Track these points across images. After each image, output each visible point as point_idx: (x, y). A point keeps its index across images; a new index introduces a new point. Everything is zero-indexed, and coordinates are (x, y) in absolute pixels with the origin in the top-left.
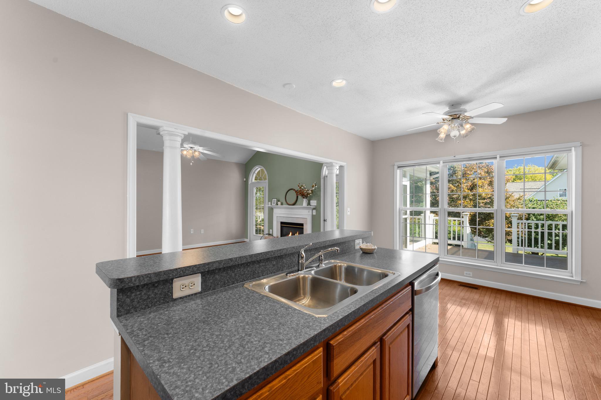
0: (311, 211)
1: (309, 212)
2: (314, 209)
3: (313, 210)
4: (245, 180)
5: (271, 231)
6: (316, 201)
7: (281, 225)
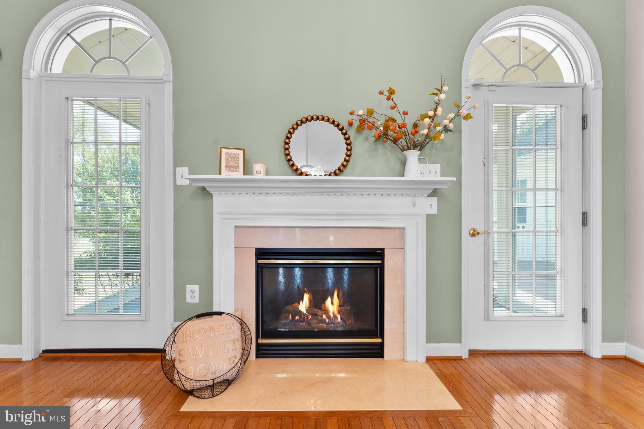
0: (422, 201)
1: (414, 205)
5: (192, 292)
6: (439, 166)
7: (256, 261)
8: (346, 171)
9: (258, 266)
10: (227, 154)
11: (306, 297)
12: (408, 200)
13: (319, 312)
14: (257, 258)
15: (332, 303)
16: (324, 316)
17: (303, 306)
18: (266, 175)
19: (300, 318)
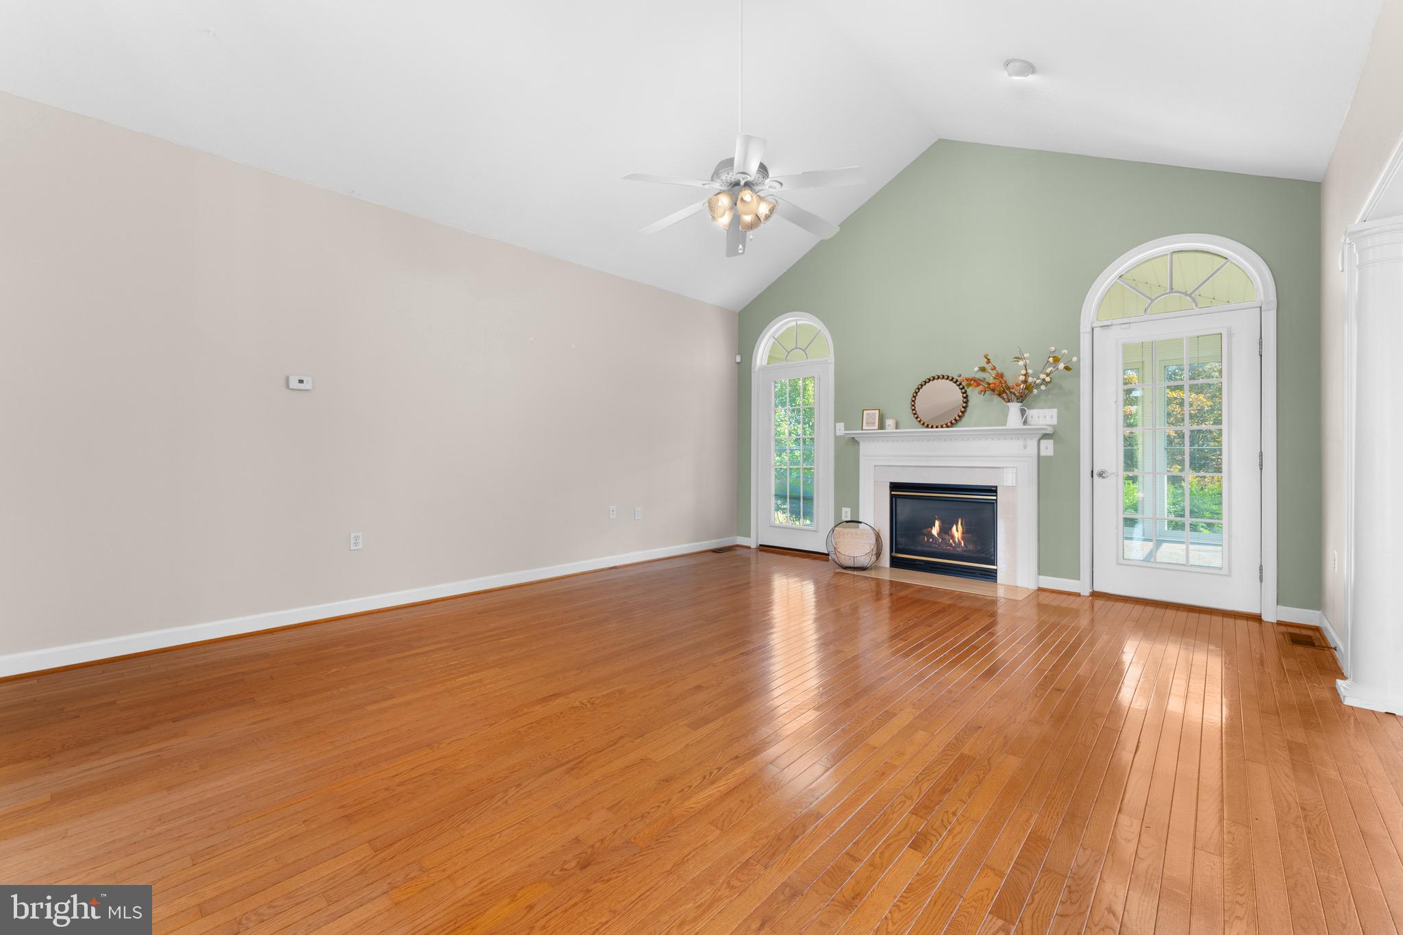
0: (1033, 444)
1: (1025, 447)
2: (1046, 436)
3: (1042, 442)
4: (738, 359)
5: (846, 512)
6: (1056, 410)
7: (890, 493)
8: (964, 420)
9: (892, 496)
10: (867, 414)
11: (937, 523)
12: (1020, 443)
13: (947, 537)
14: (891, 490)
15: (957, 531)
16: (951, 541)
17: (935, 531)
18: (897, 428)
19: (933, 540)
